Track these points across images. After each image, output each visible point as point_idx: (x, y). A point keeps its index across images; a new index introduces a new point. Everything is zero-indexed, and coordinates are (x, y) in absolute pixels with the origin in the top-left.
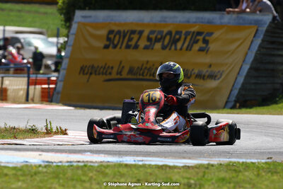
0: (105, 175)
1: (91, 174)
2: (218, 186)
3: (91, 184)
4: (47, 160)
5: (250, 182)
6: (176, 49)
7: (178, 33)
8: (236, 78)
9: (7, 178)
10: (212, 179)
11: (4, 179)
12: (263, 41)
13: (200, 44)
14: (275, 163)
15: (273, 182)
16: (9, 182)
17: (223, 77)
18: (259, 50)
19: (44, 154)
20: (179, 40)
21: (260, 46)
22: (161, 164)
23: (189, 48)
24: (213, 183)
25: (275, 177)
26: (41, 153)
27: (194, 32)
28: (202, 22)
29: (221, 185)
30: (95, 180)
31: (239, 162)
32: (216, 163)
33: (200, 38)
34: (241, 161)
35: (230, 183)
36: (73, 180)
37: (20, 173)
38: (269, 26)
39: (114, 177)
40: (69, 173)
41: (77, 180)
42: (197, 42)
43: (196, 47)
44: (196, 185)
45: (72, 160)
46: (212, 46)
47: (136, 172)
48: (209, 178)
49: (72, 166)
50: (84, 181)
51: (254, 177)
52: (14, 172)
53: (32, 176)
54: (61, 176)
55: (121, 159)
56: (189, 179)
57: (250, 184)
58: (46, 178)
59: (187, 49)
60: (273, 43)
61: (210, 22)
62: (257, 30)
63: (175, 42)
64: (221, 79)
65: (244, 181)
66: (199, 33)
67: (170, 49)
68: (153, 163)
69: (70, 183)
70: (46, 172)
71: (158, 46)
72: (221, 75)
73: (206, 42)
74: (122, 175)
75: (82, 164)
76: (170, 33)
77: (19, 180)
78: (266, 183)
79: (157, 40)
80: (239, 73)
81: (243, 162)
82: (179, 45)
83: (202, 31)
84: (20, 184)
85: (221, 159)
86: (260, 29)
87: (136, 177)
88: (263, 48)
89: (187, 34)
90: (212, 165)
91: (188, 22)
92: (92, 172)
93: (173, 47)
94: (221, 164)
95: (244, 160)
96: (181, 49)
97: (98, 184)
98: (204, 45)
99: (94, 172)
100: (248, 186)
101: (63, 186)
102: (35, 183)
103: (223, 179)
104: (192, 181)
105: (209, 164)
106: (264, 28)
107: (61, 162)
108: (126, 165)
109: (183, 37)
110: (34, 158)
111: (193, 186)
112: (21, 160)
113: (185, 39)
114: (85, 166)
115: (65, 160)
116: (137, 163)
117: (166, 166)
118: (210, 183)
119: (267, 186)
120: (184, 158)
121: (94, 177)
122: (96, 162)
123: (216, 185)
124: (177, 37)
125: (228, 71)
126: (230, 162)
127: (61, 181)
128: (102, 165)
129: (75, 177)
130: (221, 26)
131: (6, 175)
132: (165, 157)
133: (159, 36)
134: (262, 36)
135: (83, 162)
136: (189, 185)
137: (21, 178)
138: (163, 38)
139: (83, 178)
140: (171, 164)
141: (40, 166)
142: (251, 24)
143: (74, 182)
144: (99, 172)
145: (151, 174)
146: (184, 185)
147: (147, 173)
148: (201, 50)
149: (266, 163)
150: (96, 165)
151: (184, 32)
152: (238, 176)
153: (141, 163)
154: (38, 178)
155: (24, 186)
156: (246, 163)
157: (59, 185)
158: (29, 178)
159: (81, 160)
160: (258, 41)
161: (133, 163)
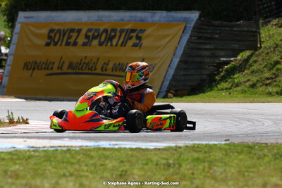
0: (92, 158)
1: (78, 157)
2: (194, 166)
3: (80, 165)
4: (32, 145)
5: (221, 160)
6: (111, 45)
7: (114, 30)
8: (167, 71)
9: (5, 162)
10: (187, 159)
11: (3, 163)
12: (191, 36)
13: (134, 40)
14: (234, 145)
15: (241, 160)
16: (7, 165)
17: (155, 69)
18: (187, 44)
19: (28, 140)
20: (114, 37)
21: (189, 41)
22: (134, 147)
23: (124, 44)
24: (189, 163)
25: (241, 157)
26: (25, 139)
27: (128, 30)
28: (135, 20)
29: (196, 164)
30: (83, 162)
31: (202, 144)
32: (182, 145)
33: (134, 35)
34: (204, 143)
35: (204, 162)
36: (63, 162)
37: (15, 157)
38: (196, 23)
39: (99, 159)
40: (59, 157)
41: (67, 162)
42: (130, 38)
43: (130, 43)
44: (174, 164)
45: (55, 145)
46: (145, 42)
47: (118, 154)
48: (186, 158)
49: (57, 150)
50: (73, 163)
51: (223, 157)
52: (9, 156)
53: (26, 160)
54: (52, 159)
55: (97, 144)
56: (167, 159)
57: (222, 162)
58: (39, 161)
59: (121, 46)
60: (199, 38)
61: (142, 20)
62: (185, 27)
63: (111, 39)
64: (153, 72)
65: (216, 160)
66: (133, 31)
67: (106, 45)
68: (127, 147)
69: (61, 165)
70: (38, 156)
71: (95, 42)
72: (153, 68)
73: (139, 38)
74: (106, 157)
75: (65, 149)
76: (106, 31)
77: (15, 164)
78: (236, 161)
79: (94, 37)
80: (169, 66)
81: (206, 144)
82: (115, 42)
83: (135, 28)
84: (17, 167)
85: (187, 142)
86: (188, 25)
87: (119, 159)
88: (191, 43)
89: (122, 31)
90: (180, 148)
91: (122, 20)
92: (79, 155)
93: (109, 44)
94: (187, 146)
95: (207, 143)
96: (116, 45)
97: (86, 165)
98: (138, 41)
99: (82, 156)
100: (220, 164)
101: (56, 168)
102: (30, 166)
103: (198, 159)
104: (171, 162)
105: (176, 146)
106: (192, 25)
107: (45, 147)
108: (104, 149)
109: (118, 34)
110: (21, 145)
111: (172, 166)
112: (10, 146)
113: (120, 36)
114: (69, 150)
115: (48, 145)
116: (113, 147)
117: (140, 149)
118: (187, 162)
119: (237, 164)
120: (152, 141)
121: (82, 159)
122: (76, 147)
123: (192, 164)
124: (113, 34)
125: (160, 64)
126: (195, 144)
127: (53, 164)
128: (82, 149)
129: (65, 160)
130: (153, 24)
131: (3, 159)
132: (135, 141)
133: (96, 34)
134: (190, 32)
135: (64, 147)
136: (169, 165)
137: (18, 162)
138: (99, 36)
139: (72, 161)
140: (144, 147)
141: (28, 150)
142: (180, 21)
143: (65, 165)
144: (85, 154)
145: (132, 156)
146: (164, 165)
147: (128, 155)
148: (135, 45)
149: (226, 144)
150: (78, 149)
151: (119, 30)
152: (210, 156)
153: (117, 147)
154: (32, 161)
155: (21, 168)
156: (209, 144)
157: (53, 167)
158: (24, 161)
159: (63, 145)
160: (186, 37)
161: (110, 147)
